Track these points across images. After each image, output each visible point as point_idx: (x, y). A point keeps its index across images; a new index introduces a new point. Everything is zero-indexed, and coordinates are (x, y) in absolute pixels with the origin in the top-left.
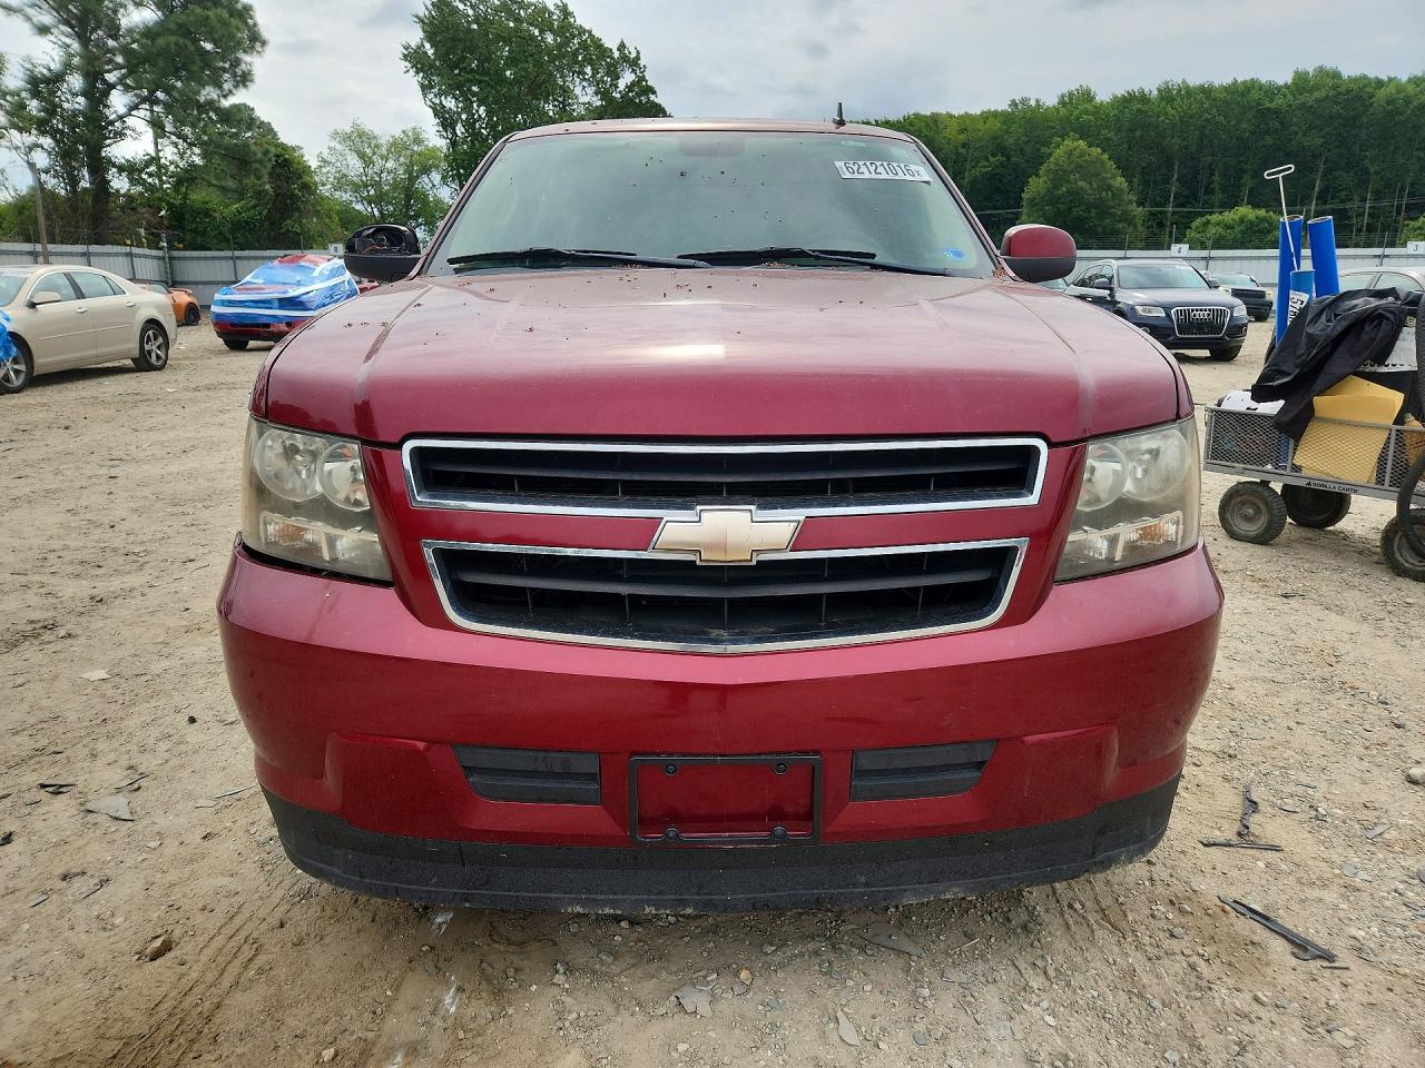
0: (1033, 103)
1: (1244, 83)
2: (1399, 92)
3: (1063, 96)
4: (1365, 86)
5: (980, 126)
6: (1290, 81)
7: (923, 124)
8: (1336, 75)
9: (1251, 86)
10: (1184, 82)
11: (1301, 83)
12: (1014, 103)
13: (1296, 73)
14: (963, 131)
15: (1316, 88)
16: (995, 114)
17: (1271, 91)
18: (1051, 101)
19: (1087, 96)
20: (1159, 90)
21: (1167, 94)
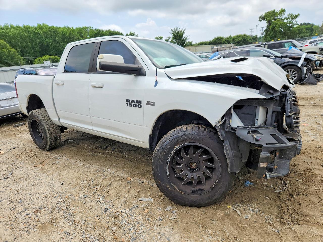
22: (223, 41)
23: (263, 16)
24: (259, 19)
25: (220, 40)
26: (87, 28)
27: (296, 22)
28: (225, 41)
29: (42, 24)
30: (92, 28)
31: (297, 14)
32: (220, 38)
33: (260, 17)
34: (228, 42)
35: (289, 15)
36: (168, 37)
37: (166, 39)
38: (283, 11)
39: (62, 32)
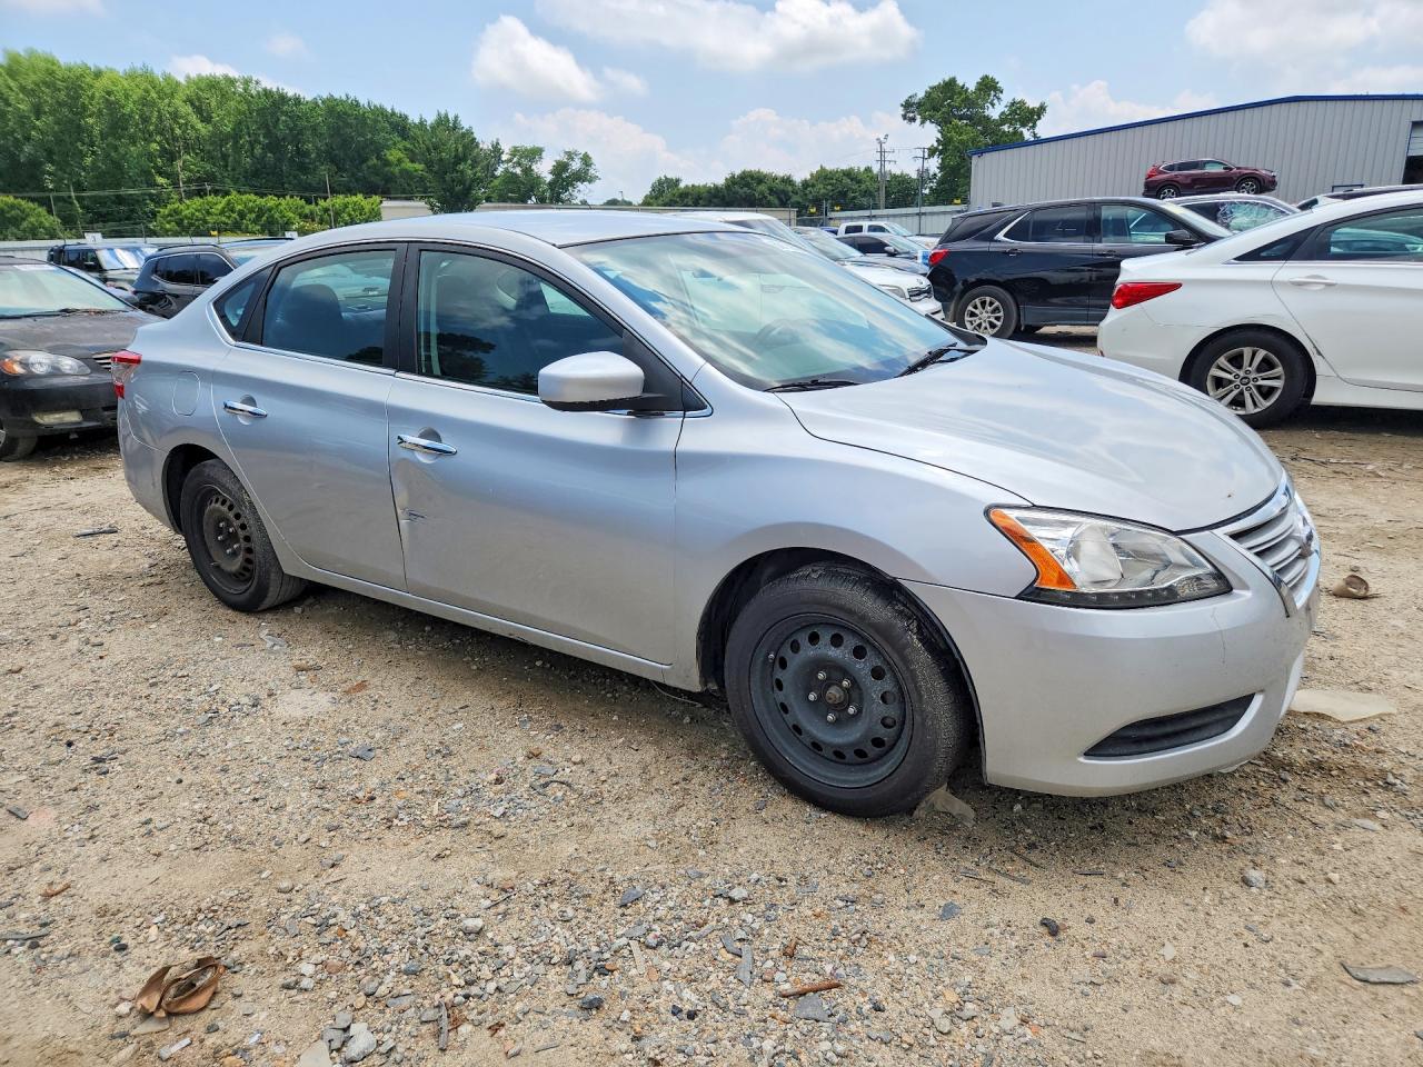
22: (762, 193)
23: (916, 100)
24: (901, 111)
25: (747, 185)
26: (232, 82)
27: (1035, 135)
28: (767, 193)
29: (25, 51)
30: (257, 83)
31: (1037, 105)
32: (749, 179)
33: (907, 105)
34: (783, 196)
35: (1013, 104)
36: (566, 153)
37: (558, 158)
38: (988, 86)
39: (109, 93)
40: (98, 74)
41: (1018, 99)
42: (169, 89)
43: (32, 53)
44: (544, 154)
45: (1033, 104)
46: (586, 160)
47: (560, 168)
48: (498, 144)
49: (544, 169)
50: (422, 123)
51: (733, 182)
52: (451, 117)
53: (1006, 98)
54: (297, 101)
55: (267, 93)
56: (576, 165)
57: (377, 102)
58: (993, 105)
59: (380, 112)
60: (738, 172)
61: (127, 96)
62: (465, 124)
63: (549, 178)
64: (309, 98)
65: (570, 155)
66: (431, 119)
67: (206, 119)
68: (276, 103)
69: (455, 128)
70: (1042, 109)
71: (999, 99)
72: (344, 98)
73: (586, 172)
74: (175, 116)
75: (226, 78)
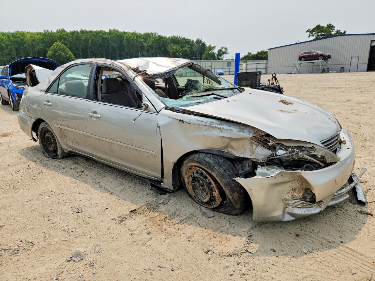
0: (50, 31)
1: (99, 31)
2: (128, 36)
3: (57, 30)
4: (122, 34)
5: (36, 36)
6: (108, 32)
7: (20, 35)
8: (117, 31)
9: (100, 32)
10: (86, 30)
11: (111, 32)
12: (45, 31)
13: (110, 30)
14: (31, 37)
15: (114, 33)
16: (40, 33)
17: (105, 33)
18: (55, 31)
19: (64, 31)
20: (81, 31)
21: (82, 32)
40: (126, 33)
41: (338, 30)
42: (139, 36)
43: (114, 29)
44: (216, 48)
45: (342, 31)
46: (226, 49)
47: (220, 51)
48: (210, 45)
49: (216, 51)
50: (193, 41)
51: (258, 53)
52: (200, 39)
53: (336, 29)
54: (165, 38)
55: (159, 36)
56: (224, 50)
57: (183, 37)
58: (333, 31)
59: (184, 39)
60: (260, 51)
61: (130, 38)
62: (203, 41)
63: (217, 53)
64: (168, 37)
65: (222, 48)
66: (195, 40)
67: (146, 43)
68: (161, 38)
69: (201, 42)
70: (345, 32)
71: (334, 30)
72: (177, 36)
73: (226, 52)
74: (140, 42)
75: (151, 33)
